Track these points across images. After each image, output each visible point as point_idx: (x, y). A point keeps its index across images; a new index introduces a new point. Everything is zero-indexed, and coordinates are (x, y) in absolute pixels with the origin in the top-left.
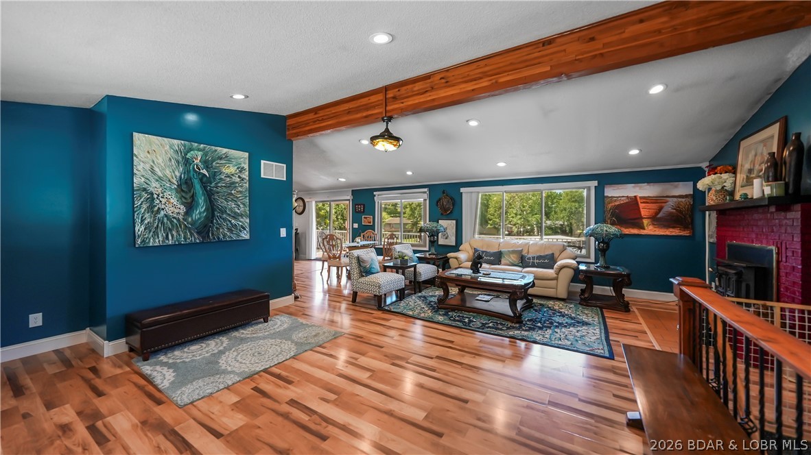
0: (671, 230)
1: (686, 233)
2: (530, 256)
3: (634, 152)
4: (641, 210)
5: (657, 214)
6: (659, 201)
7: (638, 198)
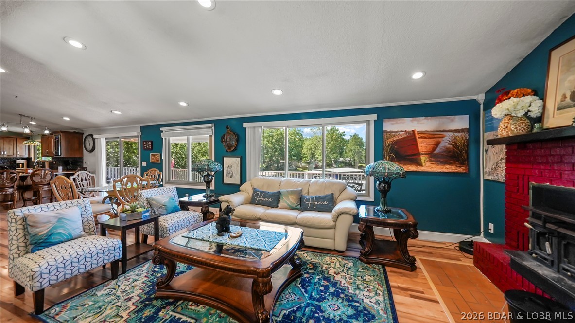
0: (448, 166)
1: (462, 170)
2: (309, 197)
3: (418, 76)
4: (419, 145)
5: (434, 149)
6: (436, 136)
7: (416, 133)
